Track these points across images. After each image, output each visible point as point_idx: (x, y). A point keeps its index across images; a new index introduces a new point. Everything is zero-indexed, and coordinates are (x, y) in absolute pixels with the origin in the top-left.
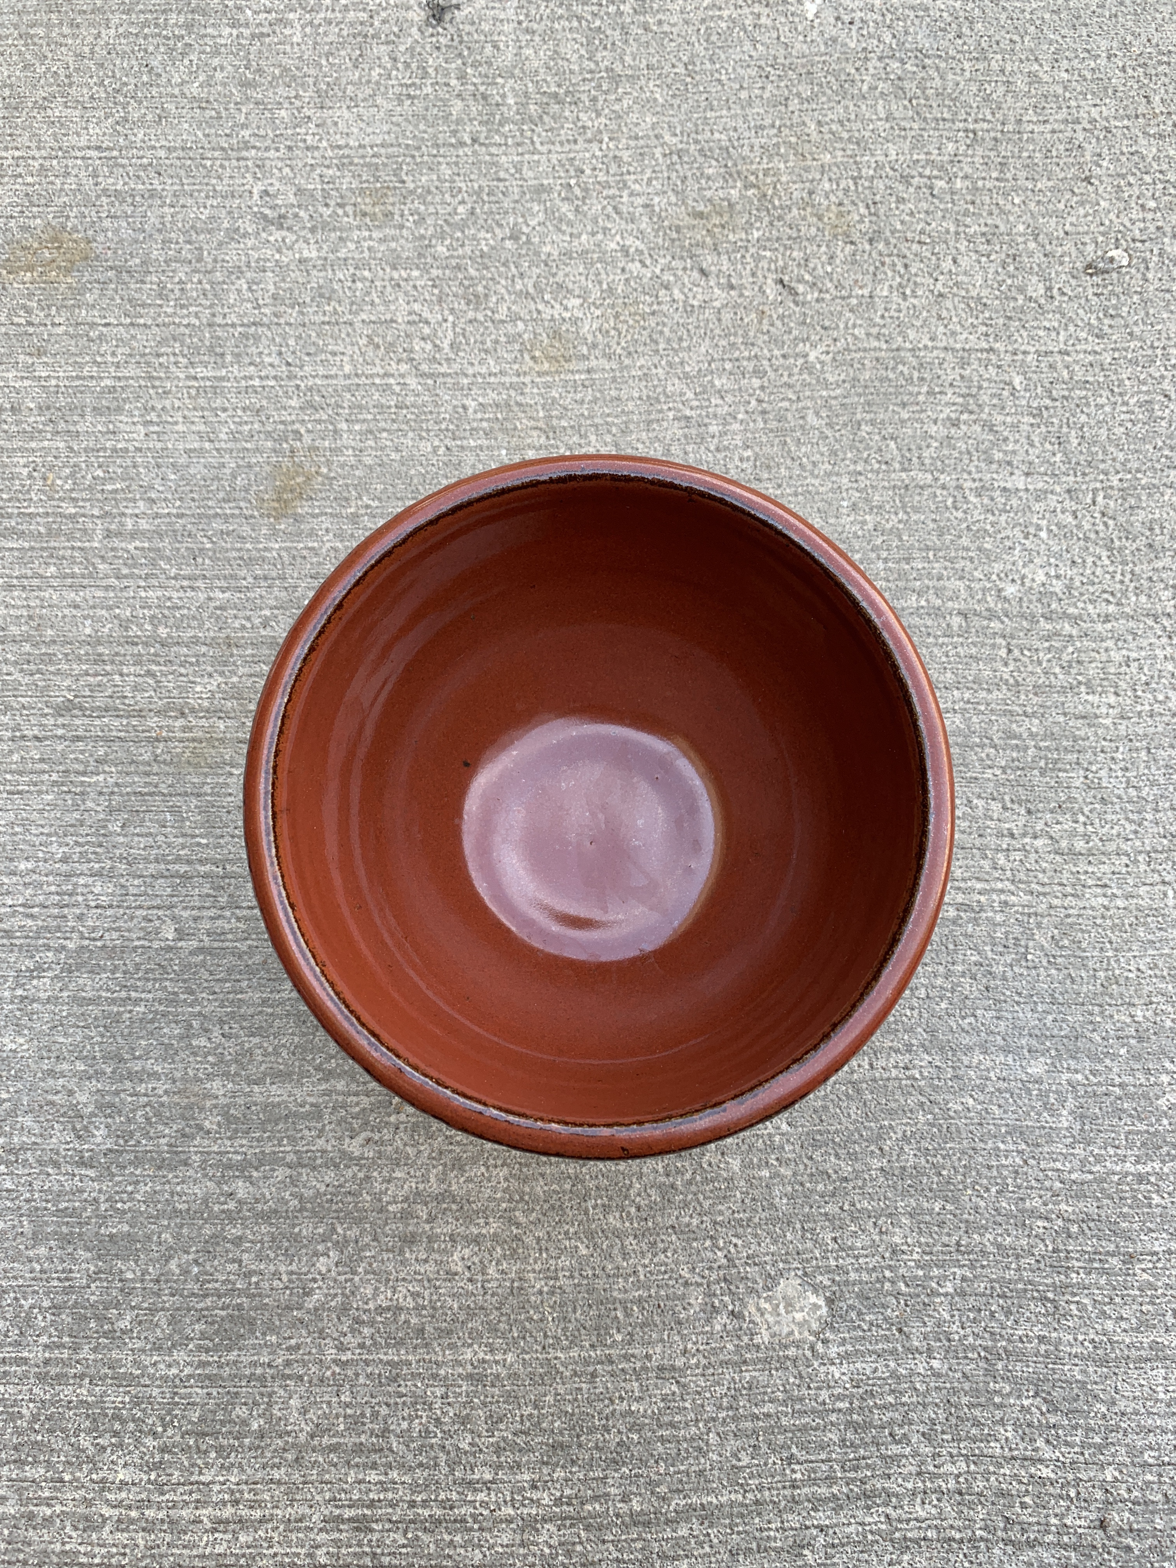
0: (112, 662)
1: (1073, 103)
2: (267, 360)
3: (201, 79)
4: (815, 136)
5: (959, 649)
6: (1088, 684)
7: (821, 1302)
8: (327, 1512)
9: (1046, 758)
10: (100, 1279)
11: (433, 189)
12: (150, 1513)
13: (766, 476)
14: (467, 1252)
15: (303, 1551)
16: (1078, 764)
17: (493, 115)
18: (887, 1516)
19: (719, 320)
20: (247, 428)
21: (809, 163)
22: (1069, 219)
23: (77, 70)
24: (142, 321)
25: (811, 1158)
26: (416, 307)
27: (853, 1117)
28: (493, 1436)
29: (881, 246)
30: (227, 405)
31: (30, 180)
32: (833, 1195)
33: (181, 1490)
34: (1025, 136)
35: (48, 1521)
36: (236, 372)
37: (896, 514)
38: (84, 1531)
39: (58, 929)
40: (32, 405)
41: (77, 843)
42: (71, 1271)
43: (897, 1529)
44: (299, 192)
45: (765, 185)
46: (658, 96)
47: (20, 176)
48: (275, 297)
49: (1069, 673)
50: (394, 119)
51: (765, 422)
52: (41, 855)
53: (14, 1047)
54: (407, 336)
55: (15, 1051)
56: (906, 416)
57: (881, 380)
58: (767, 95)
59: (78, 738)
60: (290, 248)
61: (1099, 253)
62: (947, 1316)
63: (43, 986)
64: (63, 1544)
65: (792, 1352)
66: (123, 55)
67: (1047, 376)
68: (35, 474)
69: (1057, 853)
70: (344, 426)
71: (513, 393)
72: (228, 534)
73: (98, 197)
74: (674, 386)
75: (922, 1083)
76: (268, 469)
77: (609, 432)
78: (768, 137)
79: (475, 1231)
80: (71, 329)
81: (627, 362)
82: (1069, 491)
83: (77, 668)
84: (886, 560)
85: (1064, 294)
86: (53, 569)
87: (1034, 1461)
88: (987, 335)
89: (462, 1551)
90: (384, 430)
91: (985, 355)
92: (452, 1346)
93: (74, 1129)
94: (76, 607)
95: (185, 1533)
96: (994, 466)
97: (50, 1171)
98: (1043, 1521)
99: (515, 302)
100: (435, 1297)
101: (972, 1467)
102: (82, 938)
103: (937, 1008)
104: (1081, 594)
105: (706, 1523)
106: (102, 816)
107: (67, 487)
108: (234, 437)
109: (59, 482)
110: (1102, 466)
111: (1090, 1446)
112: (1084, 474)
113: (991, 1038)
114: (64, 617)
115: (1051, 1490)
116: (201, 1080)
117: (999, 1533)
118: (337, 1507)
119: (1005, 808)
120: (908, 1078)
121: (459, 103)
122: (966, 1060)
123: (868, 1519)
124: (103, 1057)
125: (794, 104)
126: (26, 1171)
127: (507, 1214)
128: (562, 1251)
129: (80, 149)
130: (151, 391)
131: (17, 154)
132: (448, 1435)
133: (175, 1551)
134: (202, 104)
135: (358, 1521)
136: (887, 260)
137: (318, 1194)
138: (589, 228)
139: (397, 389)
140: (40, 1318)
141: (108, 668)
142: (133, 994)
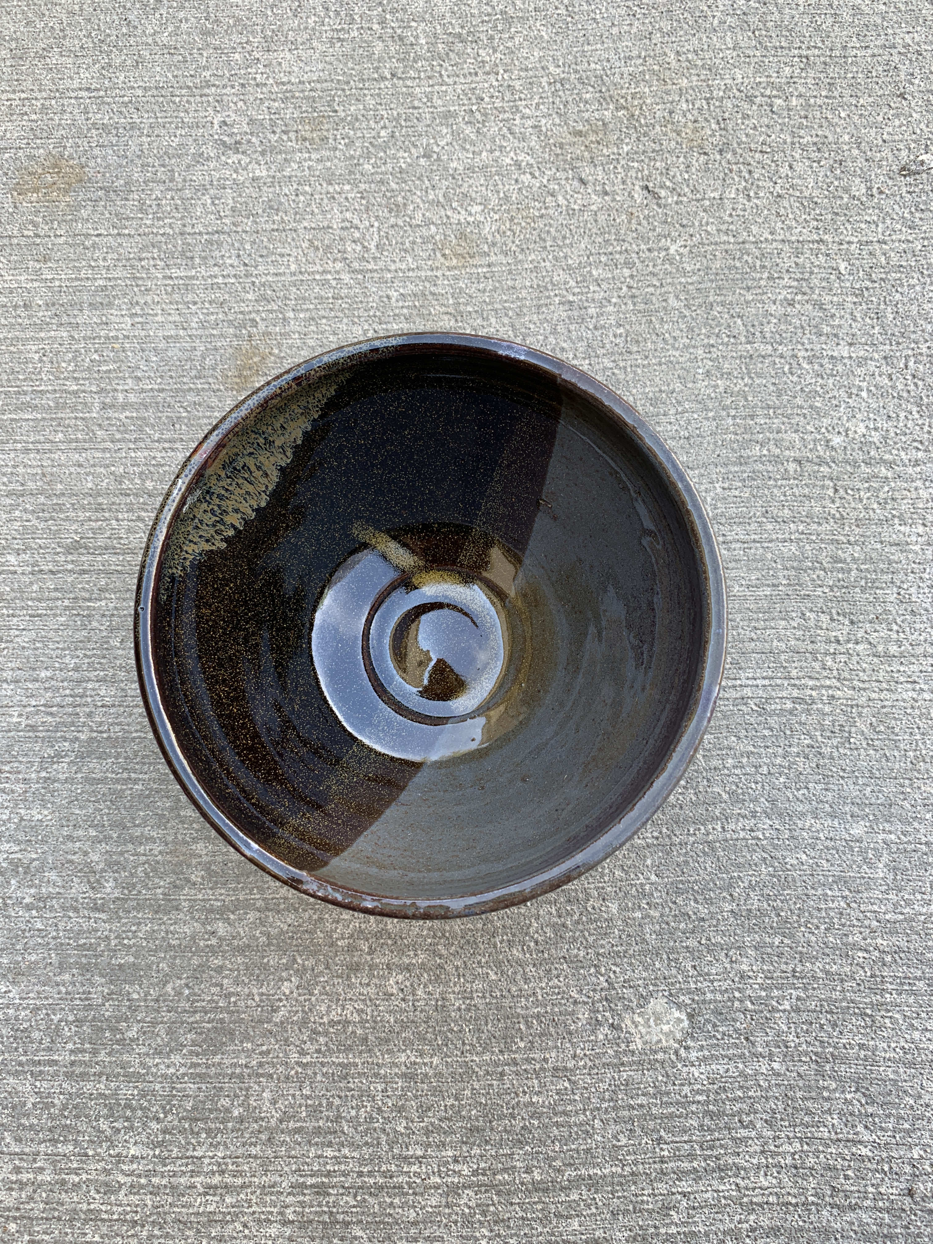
0: (110, 510)
1: (890, 31)
2: (228, 261)
3: (170, 29)
4: (674, 64)
5: (795, 490)
6: (901, 517)
7: (684, 1017)
8: (293, 1180)
9: (866, 578)
10: (112, 999)
11: (360, 117)
12: (155, 1180)
13: (635, 349)
14: (400, 978)
15: (275, 1210)
16: (892, 583)
17: (408, 53)
18: (737, 1185)
19: (596, 221)
20: (213, 318)
21: (669, 87)
22: (887, 129)
23: (69, 25)
24: (127, 232)
25: (675, 903)
26: (348, 215)
27: (709, 869)
28: (423, 1121)
29: (729, 156)
30: (197, 299)
31: (34, 117)
32: (693, 932)
33: (179, 1162)
34: (850, 60)
35: (76, 1186)
36: (203, 272)
37: (743, 379)
38: (105, 1194)
39: (73, 724)
40: (41, 303)
41: (85, 655)
42: (89, 993)
43: (745, 1195)
44: (251, 122)
45: (632, 106)
46: (543, 33)
47: (26, 114)
48: (233, 210)
49: (885, 509)
50: (327, 59)
51: (635, 305)
52: (57, 665)
53: (40, 817)
54: (341, 239)
55: (41, 821)
56: (751, 298)
57: (729, 269)
58: (634, 30)
59: (84, 572)
60: (245, 169)
61: (912, 157)
62: (785, 1028)
63: (62, 769)
64: (89, 1204)
65: (660, 1056)
66: (106, 11)
67: (867, 262)
68: (45, 358)
69: (874, 656)
70: (291, 314)
71: (427, 284)
72: (200, 405)
73: (89, 129)
74: (560, 276)
75: (765, 842)
76: (230, 351)
77: (506, 315)
78: (636, 66)
79: (407, 961)
80: (70, 240)
81: (520, 257)
82: (885, 358)
83: (82, 515)
84: (734, 417)
85: (881, 192)
86: (60, 435)
87: (855, 1142)
88: (817, 229)
89: (400, 1211)
90: (324, 317)
91: (816, 245)
92: (390, 1052)
93: (89, 882)
94: (80, 466)
95: (184, 1196)
96: (823, 338)
97: (71, 914)
98: (862, 1189)
99: (428, 210)
100: (375, 1013)
101: (806, 1147)
102: (92, 731)
103: (777, 782)
104: (895, 443)
105: (593, 1190)
106: (105, 634)
107: (70, 368)
108: (202, 325)
109: (64, 365)
110: (913, 336)
111: (900, 1131)
112: (898, 343)
113: (820, 806)
114: (70, 474)
115: (869, 1165)
116: (188, 843)
117: (827, 1199)
118: (301, 1176)
119: (832, 620)
120: (753, 839)
121: (380, 44)
122: (800, 824)
123: (722, 1188)
124: (110, 825)
125: (657, 37)
126: (53, 915)
127: (432, 948)
128: (476, 976)
129: (73, 90)
130: (135, 289)
131: (23, 95)
132: (387, 1120)
133: (176, 1209)
134: (172, 50)
135: (318, 1187)
136: (734, 167)
137: (282, 932)
138: (488, 147)
139: (334, 283)
140: (66, 1029)
141: (107, 515)
142: (133, 775)
